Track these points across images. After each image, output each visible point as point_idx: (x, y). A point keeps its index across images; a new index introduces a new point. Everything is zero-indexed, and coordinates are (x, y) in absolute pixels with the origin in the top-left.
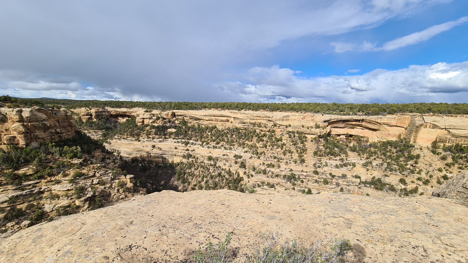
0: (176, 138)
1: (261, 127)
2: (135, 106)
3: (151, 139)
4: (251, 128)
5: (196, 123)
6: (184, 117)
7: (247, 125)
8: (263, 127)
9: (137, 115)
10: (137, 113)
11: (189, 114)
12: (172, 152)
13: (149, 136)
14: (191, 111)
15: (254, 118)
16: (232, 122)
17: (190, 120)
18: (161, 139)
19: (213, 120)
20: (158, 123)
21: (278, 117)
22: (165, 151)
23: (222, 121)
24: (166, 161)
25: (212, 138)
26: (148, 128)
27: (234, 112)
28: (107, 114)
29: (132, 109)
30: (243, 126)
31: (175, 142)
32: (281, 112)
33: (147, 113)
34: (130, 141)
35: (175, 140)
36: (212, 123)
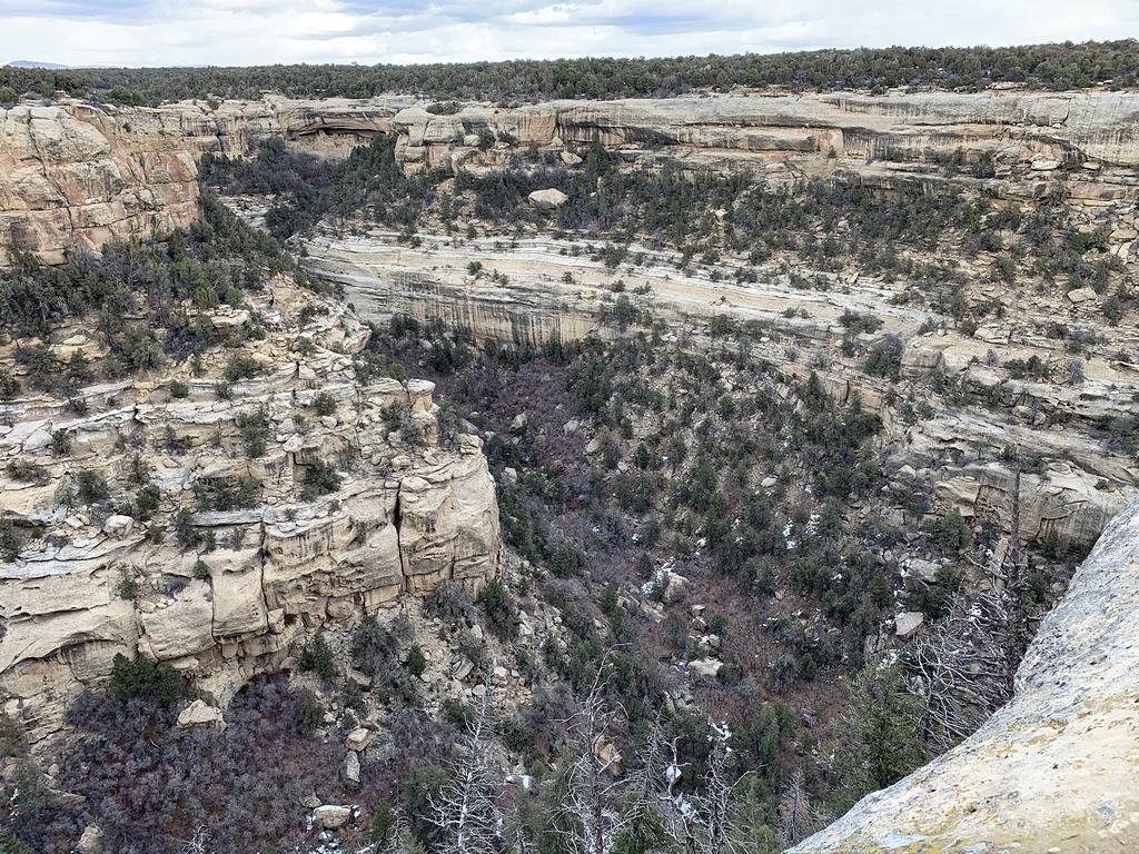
0: (567, 231)
1: (991, 175)
3: (462, 237)
4: (934, 181)
5: (658, 159)
6: (601, 133)
7: (916, 165)
8: (1001, 177)
9: (399, 128)
10: (393, 119)
11: (622, 118)
12: (556, 294)
13: (454, 223)
14: (631, 103)
15: (958, 129)
16: (832, 155)
17: (628, 146)
18: (502, 239)
19: (740, 144)
20: (486, 165)
21: (1100, 121)
22: (524, 290)
23: (782, 146)
24: (527, 334)
25: (729, 231)
26: (447, 186)
27: (851, 103)
28: (275, 124)
29: (371, 101)
30: (889, 174)
31: (563, 252)
32: (1117, 94)
33: (439, 118)
34: (380, 243)
35: (562, 242)
36: (732, 162)
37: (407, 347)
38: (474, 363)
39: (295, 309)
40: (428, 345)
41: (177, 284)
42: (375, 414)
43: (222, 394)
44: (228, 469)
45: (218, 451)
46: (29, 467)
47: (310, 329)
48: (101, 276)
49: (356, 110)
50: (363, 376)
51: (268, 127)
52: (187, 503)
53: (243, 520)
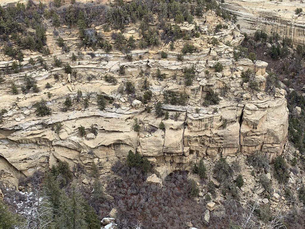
37: (260, 45)
38: (290, 56)
39: (214, 25)
40: (270, 45)
41: (170, 12)
42: (239, 74)
43: (180, 59)
44: (177, 89)
45: (175, 81)
46: (112, 78)
47: (219, 35)
48: (143, 7)
50: (237, 57)
52: (161, 99)
53: (180, 110)
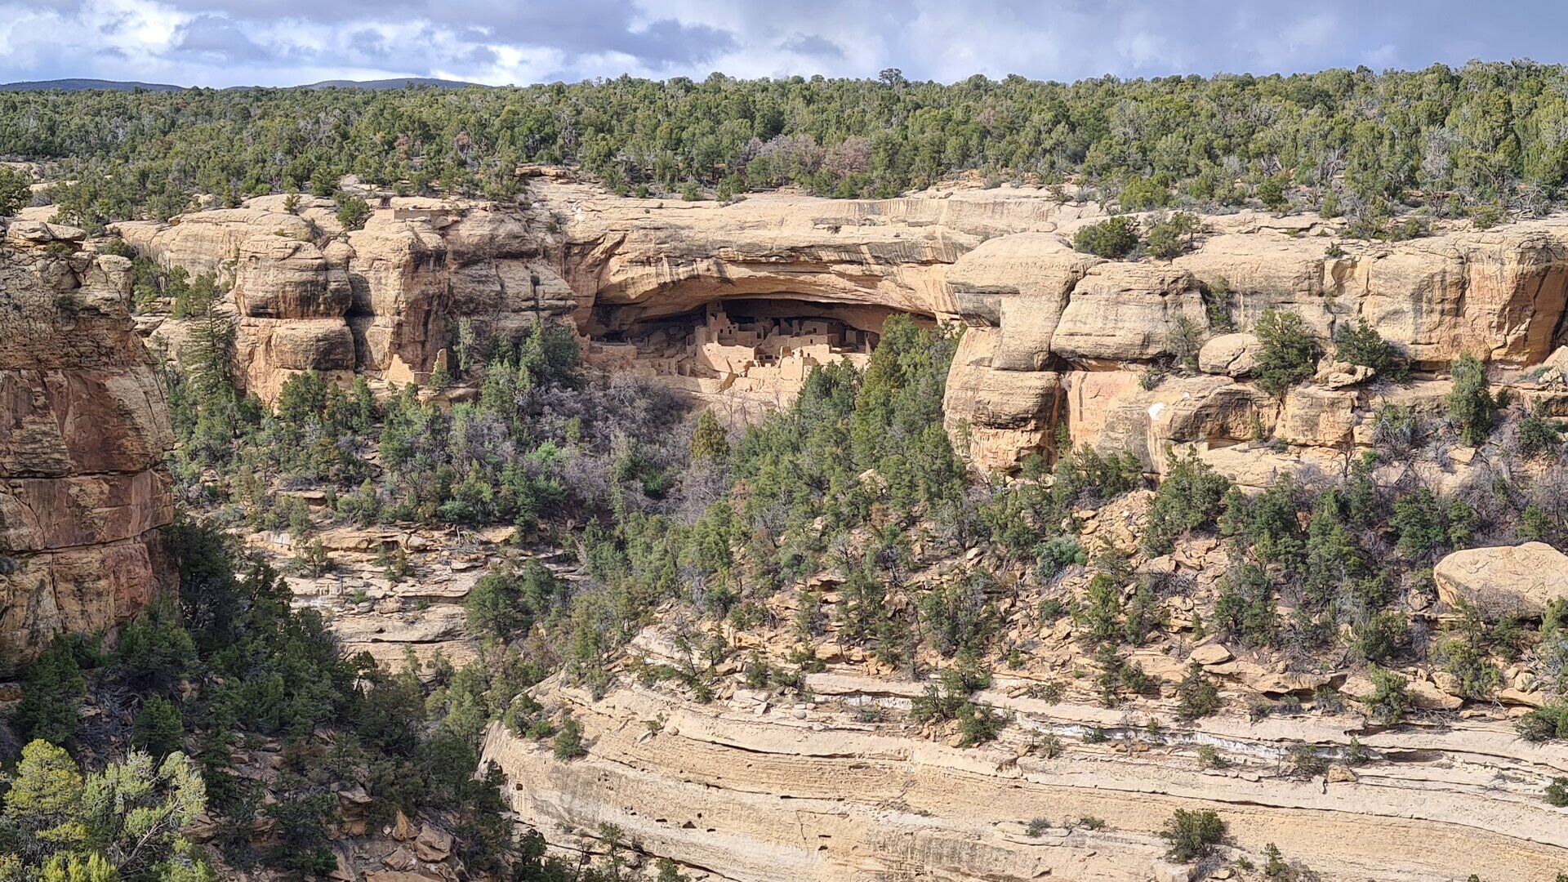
2: (938, 148)
3: (1163, 710)
9: (967, 303)
10: (959, 271)
20: (1282, 447)
26: (1122, 518)
28: (554, 283)
31: (1558, 794)
34: (842, 719)
35: (1562, 755)
49: (839, 238)
51: (527, 289)
